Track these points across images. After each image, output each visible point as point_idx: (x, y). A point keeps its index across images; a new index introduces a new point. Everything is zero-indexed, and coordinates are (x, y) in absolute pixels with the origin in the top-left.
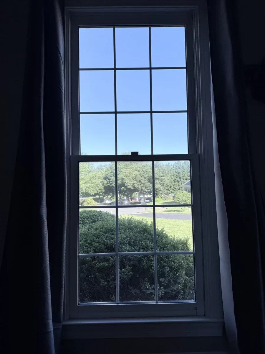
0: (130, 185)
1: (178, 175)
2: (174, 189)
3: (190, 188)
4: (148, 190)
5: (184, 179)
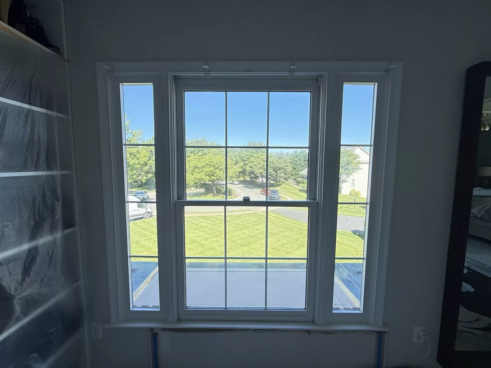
0: (258, 173)
1: (295, 163)
2: (292, 174)
3: (307, 176)
4: (273, 177)
5: (300, 166)
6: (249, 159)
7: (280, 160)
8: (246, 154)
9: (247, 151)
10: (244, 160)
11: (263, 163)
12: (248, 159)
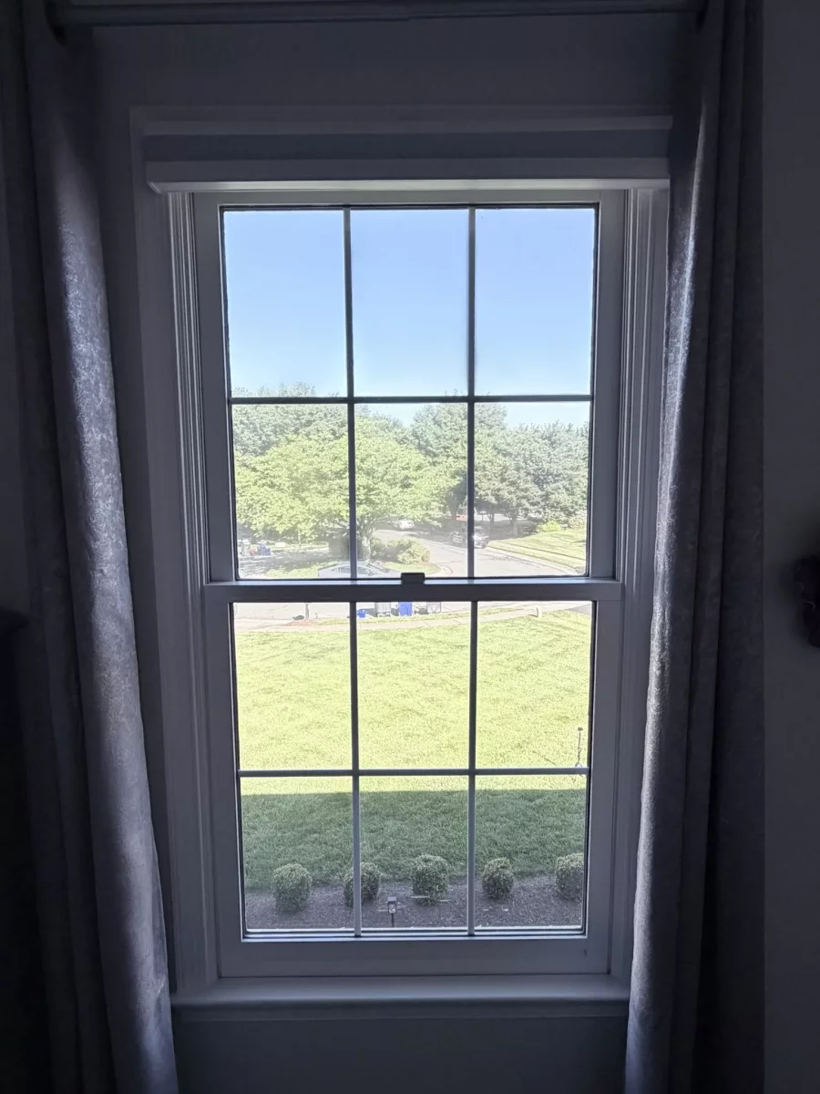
6: (448, 448)
7: (557, 450)
8: (439, 432)
9: (439, 425)
10: (432, 452)
11: (504, 459)
12: (445, 448)
